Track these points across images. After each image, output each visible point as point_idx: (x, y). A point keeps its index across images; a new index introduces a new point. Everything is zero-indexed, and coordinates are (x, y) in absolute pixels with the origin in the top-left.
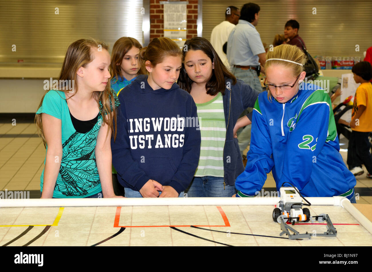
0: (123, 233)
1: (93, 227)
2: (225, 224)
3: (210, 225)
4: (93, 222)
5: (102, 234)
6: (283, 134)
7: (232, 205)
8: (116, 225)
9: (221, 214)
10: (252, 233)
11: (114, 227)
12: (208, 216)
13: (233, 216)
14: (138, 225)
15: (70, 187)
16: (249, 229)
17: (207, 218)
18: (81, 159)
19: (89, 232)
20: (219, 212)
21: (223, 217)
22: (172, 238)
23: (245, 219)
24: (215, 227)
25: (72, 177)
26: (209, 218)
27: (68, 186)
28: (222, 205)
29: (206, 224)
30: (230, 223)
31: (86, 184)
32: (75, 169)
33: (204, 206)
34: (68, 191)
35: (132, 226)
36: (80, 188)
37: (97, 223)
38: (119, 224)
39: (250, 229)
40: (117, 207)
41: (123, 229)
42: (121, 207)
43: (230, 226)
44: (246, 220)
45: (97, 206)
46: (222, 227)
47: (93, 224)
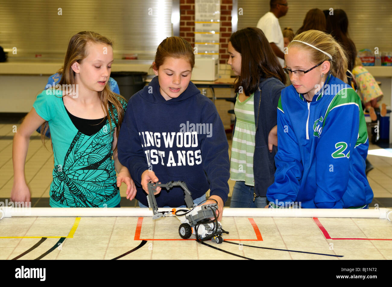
0: (144, 247)
1: (111, 239)
2: (257, 238)
3: (241, 239)
4: (112, 233)
5: (121, 247)
6: (308, 138)
7: (266, 217)
8: (137, 238)
9: (253, 227)
10: (287, 248)
11: (134, 240)
12: (238, 228)
13: (266, 230)
14: (161, 239)
15: (78, 202)
16: (283, 243)
17: (237, 231)
18: (88, 168)
19: (106, 246)
20: (250, 224)
21: (255, 230)
22: (198, 253)
23: (279, 232)
24: (245, 241)
25: (80, 190)
26: (239, 231)
27: (77, 201)
28: (254, 217)
29: (236, 238)
30: (263, 237)
31: (97, 198)
32: (83, 181)
33: (235, 218)
34: (77, 206)
35: (155, 238)
36: (90, 203)
37: (116, 235)
38: (140, 237)
39: (285, 244)
40: (139, 218)
41: (144, 242)
42: (143, 218)
43: (262, 240)
44: (280, 234)
45: (117, 217)
46: (253, 241)
47: (112, 237)
